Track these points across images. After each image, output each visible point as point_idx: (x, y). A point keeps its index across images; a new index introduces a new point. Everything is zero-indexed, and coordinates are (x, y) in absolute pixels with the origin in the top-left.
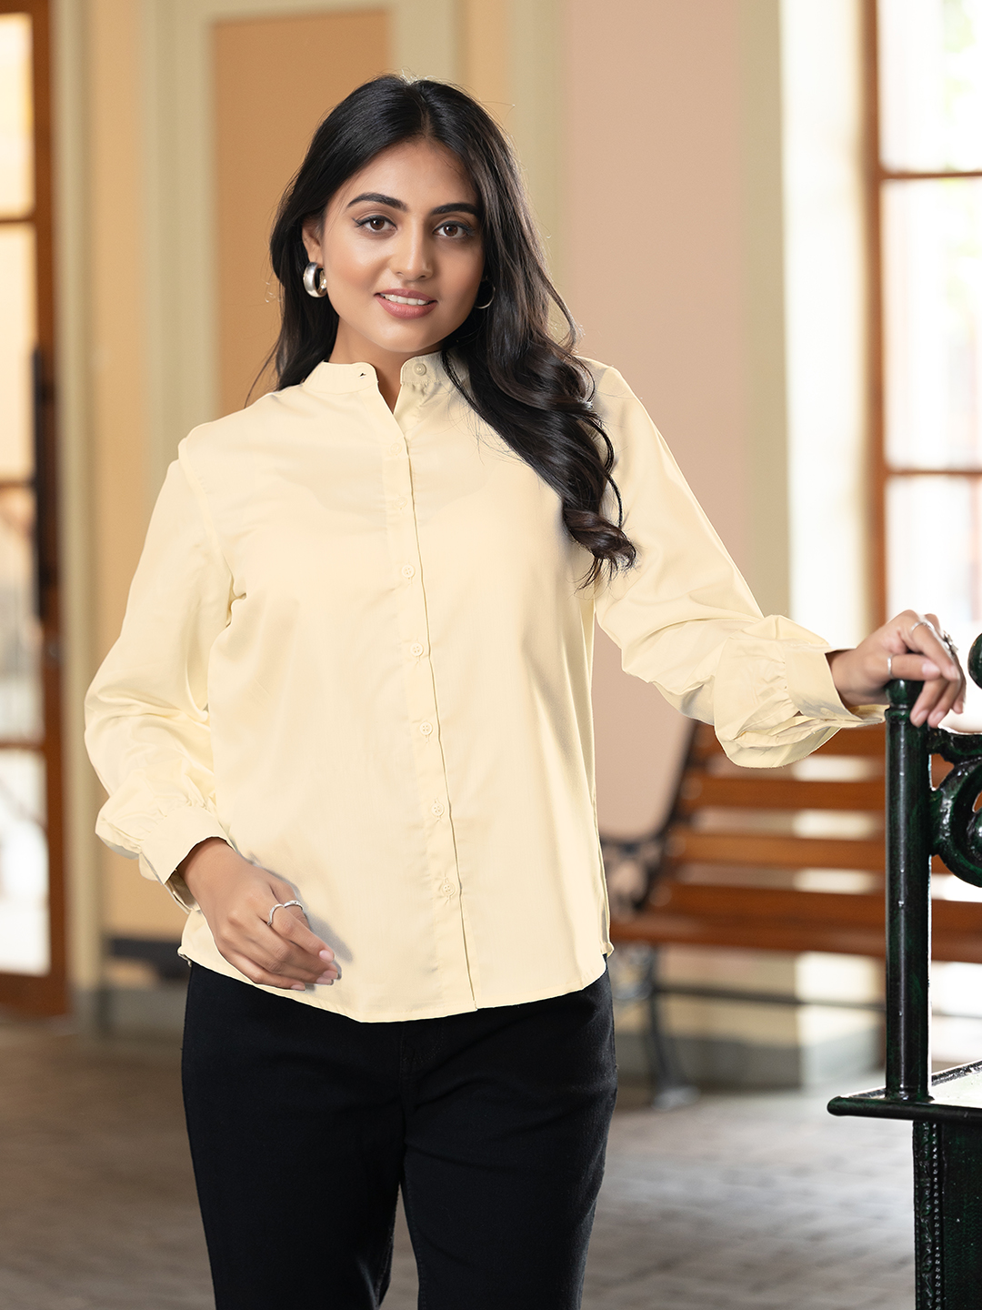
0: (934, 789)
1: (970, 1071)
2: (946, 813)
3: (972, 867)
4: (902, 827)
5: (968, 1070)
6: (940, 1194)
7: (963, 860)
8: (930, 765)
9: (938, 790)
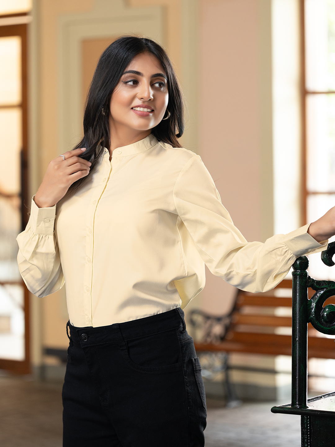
0: (309, 300)
1: (322, 398)
2: (313, 308)
3: (322, 327)
4: (298, 313)
5: (321, 397)
6: (310, 441)
7: (319, 324)
8: (308, 291)
9: (311, 300)
